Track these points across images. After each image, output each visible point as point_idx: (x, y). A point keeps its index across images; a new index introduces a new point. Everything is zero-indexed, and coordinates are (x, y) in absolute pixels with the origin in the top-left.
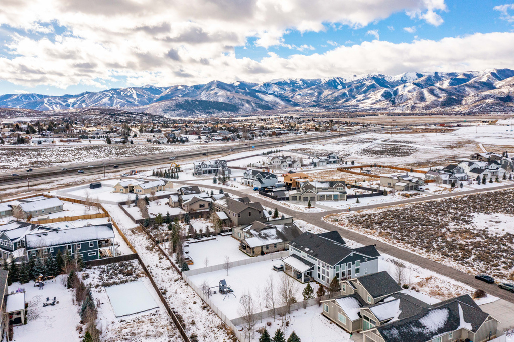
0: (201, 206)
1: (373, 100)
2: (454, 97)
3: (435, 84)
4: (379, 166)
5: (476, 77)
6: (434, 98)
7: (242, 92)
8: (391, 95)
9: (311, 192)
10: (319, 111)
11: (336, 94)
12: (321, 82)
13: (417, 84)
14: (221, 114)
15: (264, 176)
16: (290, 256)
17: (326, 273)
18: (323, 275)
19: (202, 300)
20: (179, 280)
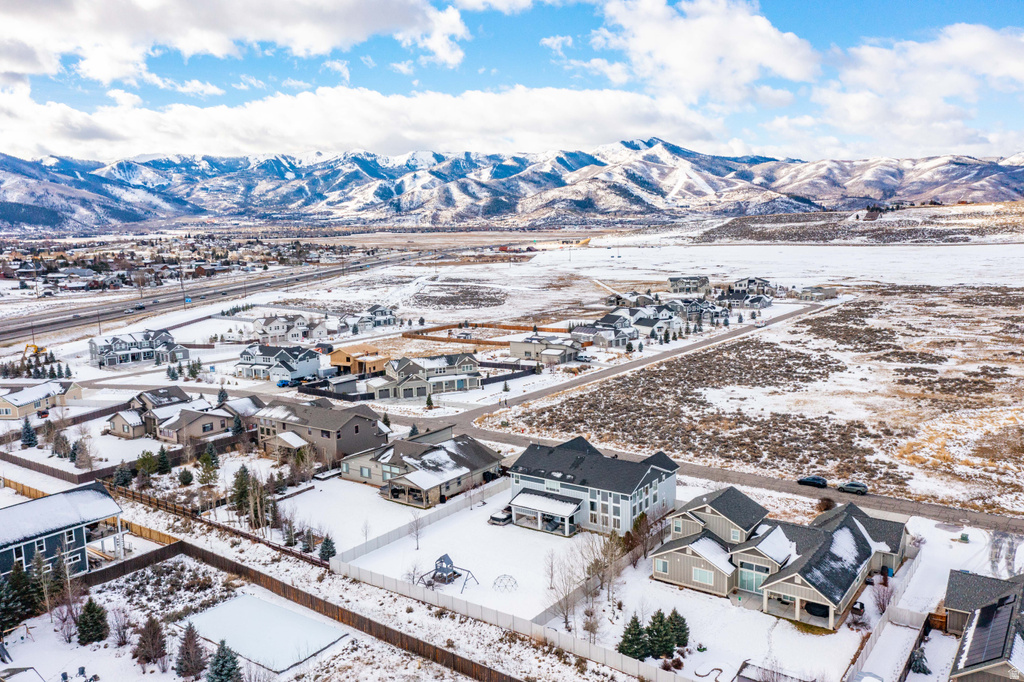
0: (204, 429)
1: (359, 202)
2: (503, 198)
3: (467, 175)
4: (472, 325)
5: (532, 163)
6: (469, 200)
7: (66, 182)
8: (392, 194)
9: (418, 379)
10: (251, 224)
11: (284, 190)
12: (249, 164)
13: (437, 174)
14: (17, 231)
15: (296, 357)
16: (520, 493)
17: (611, 510)
18: (605, 515)
19: (419, 601)
20: (326, 576)
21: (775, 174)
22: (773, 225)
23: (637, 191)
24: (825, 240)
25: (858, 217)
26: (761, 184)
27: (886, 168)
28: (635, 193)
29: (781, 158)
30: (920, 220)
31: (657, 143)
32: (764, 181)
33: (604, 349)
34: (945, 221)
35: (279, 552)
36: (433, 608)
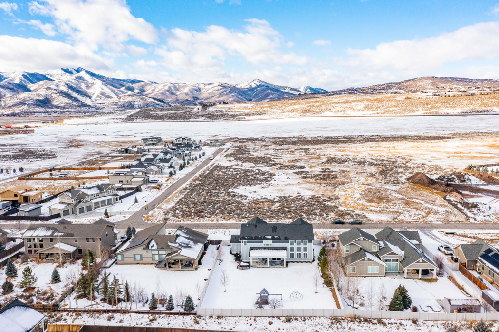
5: (7, 78)
16: (250, 250)
17: (302, 249)
18: (299, 252)
19: (269, 317)
20: (198, 319)
21: (144, 89)
22: (161, 113)
23: (75, 95)
24: (187, 119)
25: (198, 109)
26: (138, 93)
27: (194, 87)
28: (74, 96)
29: (146, 81)
30: (224, 110)
31: (82, 70)
32: (140, 92)
33: (156, 176)
34: (234, 111)
35: (150, 315)
36: (281, 318)
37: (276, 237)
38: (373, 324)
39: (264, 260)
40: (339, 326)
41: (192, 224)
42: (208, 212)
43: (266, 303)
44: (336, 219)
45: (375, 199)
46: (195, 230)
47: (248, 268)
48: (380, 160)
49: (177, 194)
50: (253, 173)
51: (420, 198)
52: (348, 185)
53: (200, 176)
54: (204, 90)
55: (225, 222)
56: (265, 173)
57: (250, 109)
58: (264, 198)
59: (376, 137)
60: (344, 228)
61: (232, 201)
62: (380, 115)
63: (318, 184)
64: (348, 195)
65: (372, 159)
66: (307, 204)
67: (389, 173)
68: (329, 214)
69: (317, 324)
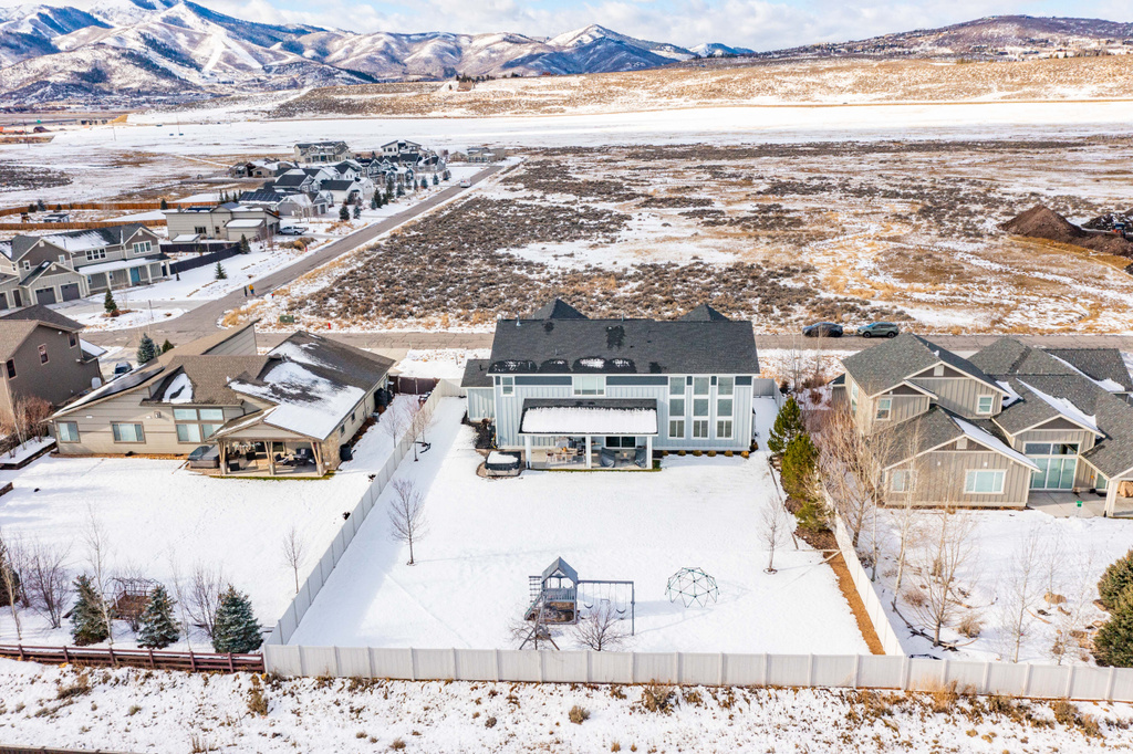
4: (51, 206)
16: (525, 410)
17: (713, 408)
18: (701, 418)
19: (574, 686)
20: (268, 692)
21: (327, 47)
22: (360, 97)
23: (164, 63)
24: (422, 112)
25: (450, 88)
26: (314, 58)
27: (445, 44)
28: (161, 65)
29: (331, 29)
30: (514, 92)
32: (317, 55)
33: (304, 219)
34: (536, 92)
35: (69, 667)
36: (625, 690)
37: (619, 363)
38: (1038, 724)
39: (577, 443)
40: (886, 734)
41: (364, 335)
42: (422, 303)
43: (569, 615)
44: (815, 322)
45: (922, 273)
46: (368, 350)
47: (514, 472)
48: (914, 188)
49: (347, 261)
50: (570, 214)
51: (1055, 270)
52: (836, 239)
53: (426, 220)
54: (469, 51)
55: (466, 329)
56: (603, 214)
57: (575, 87)
58: (596, 270)
59: (891, 145)
60: (843, 348)
61: (500, 276)
62: (894, 101)
63: (750, 237)
64: (839, 264)
65: (891, 185)
66: (722, 286)
67: (946, 212)
68: (790, 310)
69: (784, 720)
